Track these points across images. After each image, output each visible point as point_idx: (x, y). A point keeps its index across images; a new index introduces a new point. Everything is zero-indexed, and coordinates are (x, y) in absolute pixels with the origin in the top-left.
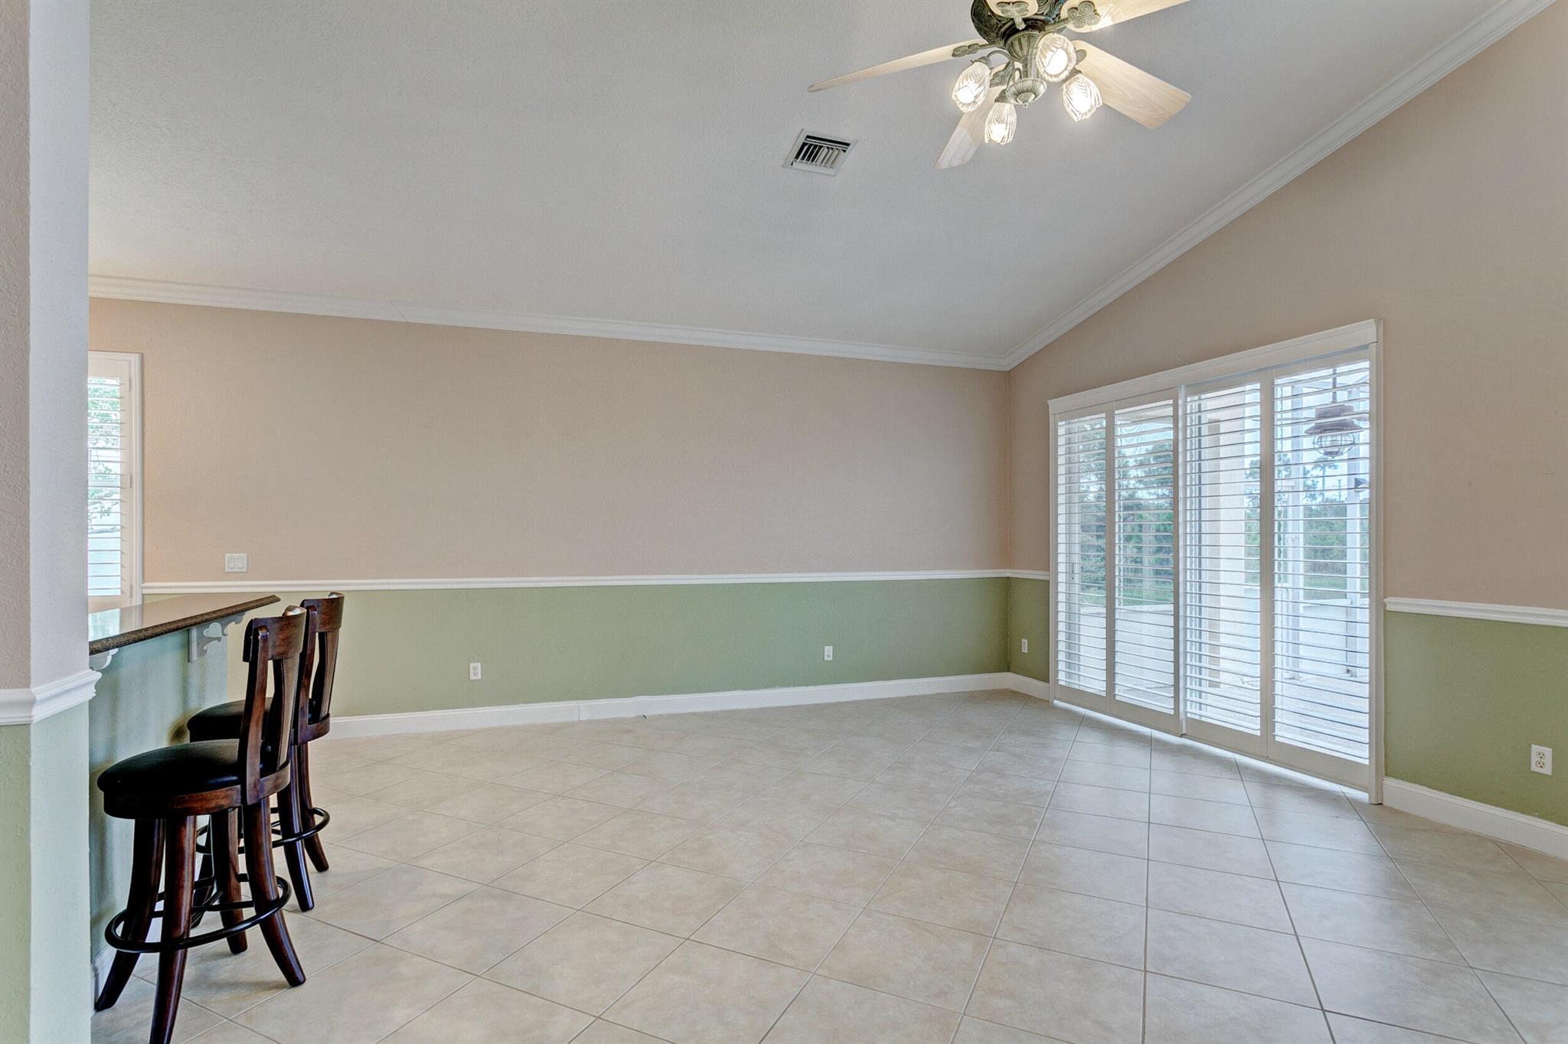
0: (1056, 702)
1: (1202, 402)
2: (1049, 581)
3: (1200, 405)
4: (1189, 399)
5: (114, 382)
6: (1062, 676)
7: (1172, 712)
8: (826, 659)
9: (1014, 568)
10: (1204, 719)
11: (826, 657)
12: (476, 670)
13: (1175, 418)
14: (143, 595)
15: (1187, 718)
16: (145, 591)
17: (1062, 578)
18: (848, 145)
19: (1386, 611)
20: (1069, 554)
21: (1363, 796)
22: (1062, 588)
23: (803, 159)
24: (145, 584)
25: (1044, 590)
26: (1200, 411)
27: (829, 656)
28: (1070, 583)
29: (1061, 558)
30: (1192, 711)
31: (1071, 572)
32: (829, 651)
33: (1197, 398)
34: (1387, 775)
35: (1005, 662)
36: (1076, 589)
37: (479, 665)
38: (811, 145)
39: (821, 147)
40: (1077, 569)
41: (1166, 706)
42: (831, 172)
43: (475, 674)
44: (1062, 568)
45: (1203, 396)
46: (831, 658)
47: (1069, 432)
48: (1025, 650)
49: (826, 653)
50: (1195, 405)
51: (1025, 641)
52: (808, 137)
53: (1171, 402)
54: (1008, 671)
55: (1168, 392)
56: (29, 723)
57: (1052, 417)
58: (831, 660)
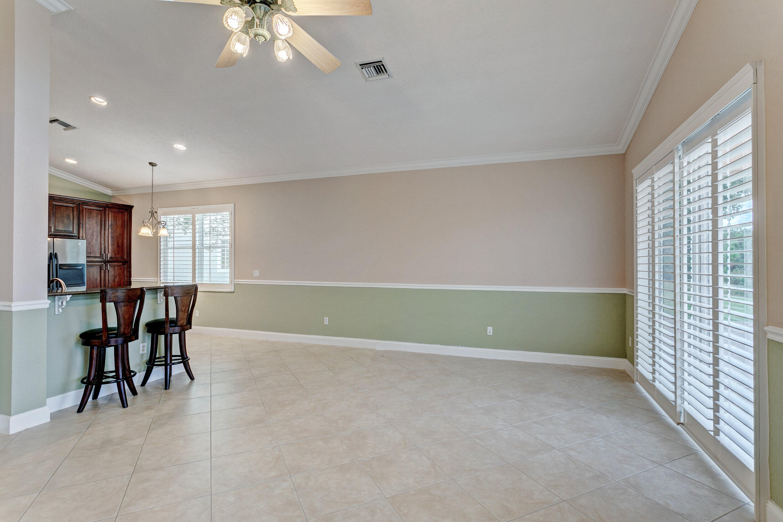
0: (637, 383)
2: (634, 296)
5: (227, 213)
8: (488, 334)
9: (626, 288)
12: (326, 321)
14: (235, 284)
16: (235, 283)
19: (768, 340)
24: (235, 280)
27: (490, 332)
32: (490, 330)
34: (771, 498)
35: (624, 352)
37: (327, 318)
43: (326, 322)
48: (630, 345)
49: (488, 331)
51: (630, 340)
54: (625, 358)
56: (12, 311)
57: (634, 182)
58: (492, 335)
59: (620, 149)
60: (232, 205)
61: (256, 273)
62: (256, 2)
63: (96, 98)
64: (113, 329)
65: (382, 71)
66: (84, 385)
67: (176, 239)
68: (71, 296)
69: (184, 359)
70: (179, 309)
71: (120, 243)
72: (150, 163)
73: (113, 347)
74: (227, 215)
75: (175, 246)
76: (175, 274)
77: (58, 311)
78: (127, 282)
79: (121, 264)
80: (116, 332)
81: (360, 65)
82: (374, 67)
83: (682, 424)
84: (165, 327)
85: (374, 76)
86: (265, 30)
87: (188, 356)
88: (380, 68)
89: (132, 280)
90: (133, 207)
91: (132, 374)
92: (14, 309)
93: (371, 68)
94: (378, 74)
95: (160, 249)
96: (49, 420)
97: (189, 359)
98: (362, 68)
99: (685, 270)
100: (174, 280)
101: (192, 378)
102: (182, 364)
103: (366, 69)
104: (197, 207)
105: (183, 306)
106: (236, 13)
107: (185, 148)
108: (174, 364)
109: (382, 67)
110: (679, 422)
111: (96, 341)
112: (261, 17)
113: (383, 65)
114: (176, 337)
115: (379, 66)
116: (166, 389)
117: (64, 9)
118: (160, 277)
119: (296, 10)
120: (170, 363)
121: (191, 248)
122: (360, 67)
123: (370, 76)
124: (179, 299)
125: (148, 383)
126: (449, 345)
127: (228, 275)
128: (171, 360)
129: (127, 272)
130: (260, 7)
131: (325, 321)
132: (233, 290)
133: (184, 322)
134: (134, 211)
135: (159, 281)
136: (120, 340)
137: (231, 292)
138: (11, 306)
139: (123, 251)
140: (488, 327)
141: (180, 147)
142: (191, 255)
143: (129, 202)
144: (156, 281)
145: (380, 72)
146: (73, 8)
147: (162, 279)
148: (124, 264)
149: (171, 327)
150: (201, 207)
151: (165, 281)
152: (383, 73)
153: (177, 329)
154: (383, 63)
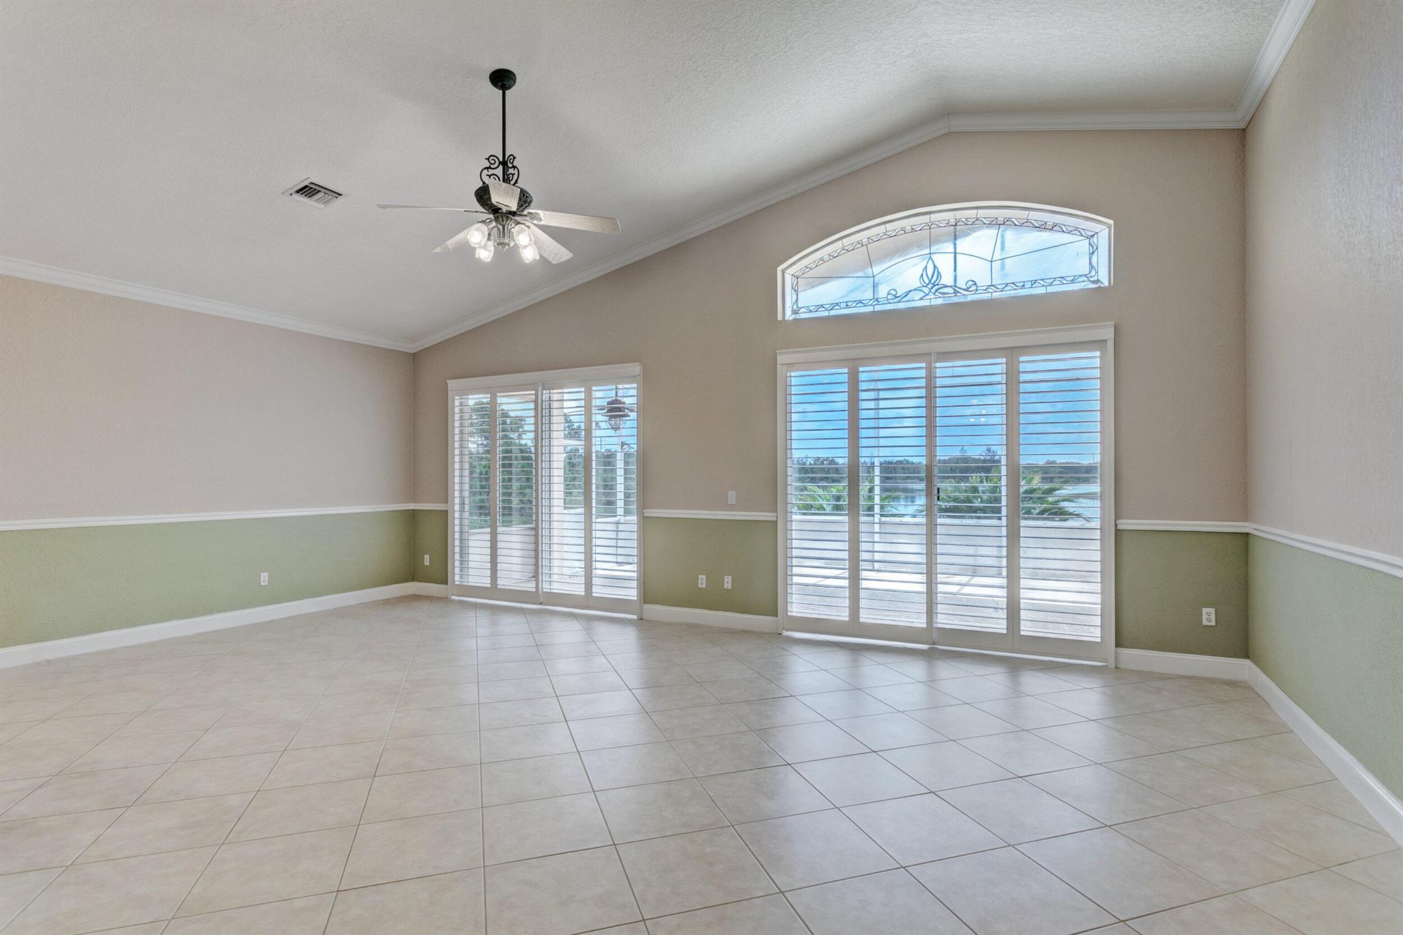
1: (551, 395)
2: (447, 511)
3: (550, 397)
4: (544, 392)
6: (457, 578)
7: (534, 590)
8: (261, 584)
9: (416, 503)
10: (552, 591)
11: (261, 582)
13: (536, 402)
15: (543, 592)
17: (457, 508)
18: (340, 195)
19: (644, 517)
20: (461, 491)
21: (635, 617)
22: (457, 515)
23: (302, 194)
25: (444, 516)
26: (550, 400)
27: (264, 581)
28: (462, 511)
29: (457, 494)
30: (546, 587)
31: (462, 504)
32: (264, 577)
33: (548, 392)
34: (645, 603)
35: (412, 572)
36: (466, 515)
38: (311, 188)
39: (319, 191)
40: (467, 501)
41: (531, 587)
42: (322, 206)
44: (457, 501)
45: (552, 391)
46: (266, 583)
47: (461, 404)
48: (427, 563)
50: (547, 396)
51: (427, 558)
52: (312, 183)
53: (534, 392)
54: (413, 580)
55: (532, 386)
57: (450, 392)
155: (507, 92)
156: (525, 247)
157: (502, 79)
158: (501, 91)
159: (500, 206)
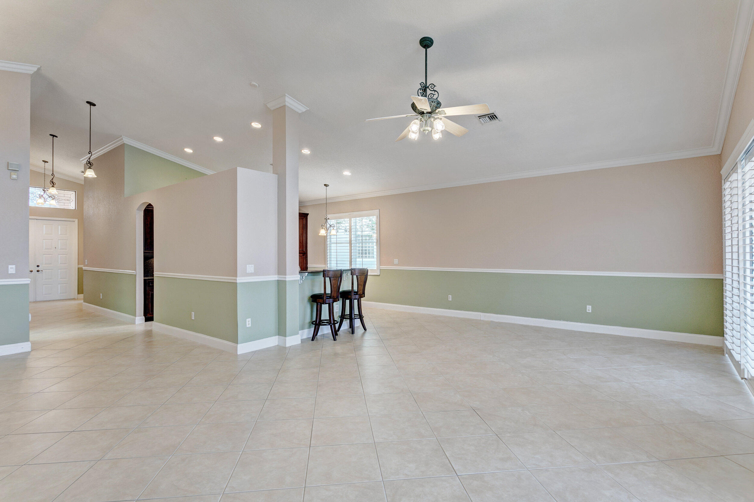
0: (727, 355)
5: (374, 217)
8: (587, 311)
14: (380, 269)
24: (380, 267)
32: (589, 308)
37: (451, 296)
49: (587, 309)
56: (286, 281)
57: (723, 181)
58: (591, 312)
59: (715, 150)
60: (378, 210)
61: (396, 261)
62: (425, 114)
63: (304, 150)
64: (328, 294)
65: (494, 118)
66: (314, 326)
67: (338, 237)
68: (307, 273)
69: (361, 317)
70: (359, 284)
71: (301, 240)
72: (325, 185)
73: (328, 304)
74: (374, 219)
75: (337, 242)
76: (338, 262)
77: (301, 282)
78: (305, 267)
79: (302, 255)
80: (330, 295)
81: (478, 117)
82: (488, 117)
83: (746, 379)
84: (351, 295)
85: (488, 122)
86: (429, 127)
87: (363, 315)
88: (493, 117)
89: (308, 267)
90: (308, 214)
91: (336, 322)
92: (287, 279)
93: (486, 118)
94: (491, 120)
95: (327, 244)
96: (300, 342)
97: (363, 317)
98: (480, 118)
99: (748, 257)
100: (337, 266)
101: (365, 329)
102: (359, 319)
103: (483, 118)
104: (353, 213)
105: (361, 282)
106: (415, 123)
107: (350, 174)
108: (355, 319)
109: (494, 116)
110: (743, 377)
111: (320, 300)
112: (426, 120)
113: (495, 115)
114: (356, 302)
115: (492, 116)
116: (352, 334)
117: (304, 110)
118: (327, 264)
119: (445, 114)
120: (354, 318)
121: (349, 243)
122: (478, 118)
123: (485, 122)
124: (359, 277)
125: (341, 330)
126: (552, 319)
127: (376, 263)
128: (354, 317)
129: (305, 260)
130: (426, 115)
131: (449, 298)
132: (379, 274)
133: (361, 292)
134: (309, 217)
135: (326, 267)
136: (331, 300)
137: (377, 275)
138: (286, 278)
139: (303, 246)
140: (587, 306)
141: (347, 173)
142: (348, 248)
143: (306, 211)
144: (325, 267)
145: (492, 118)
146: (309, 109)
147: (328, 265)
148: (303, 255)
149: (354, 295)
150: (355, 213)
151: (330, 267)
152: (495, 119)
153: (357, 297)
154: (495, 114)
155: (428, 49)
156: (413, 132)
157: (426, 43)
158: (425, 49)
159: (423, 110)
